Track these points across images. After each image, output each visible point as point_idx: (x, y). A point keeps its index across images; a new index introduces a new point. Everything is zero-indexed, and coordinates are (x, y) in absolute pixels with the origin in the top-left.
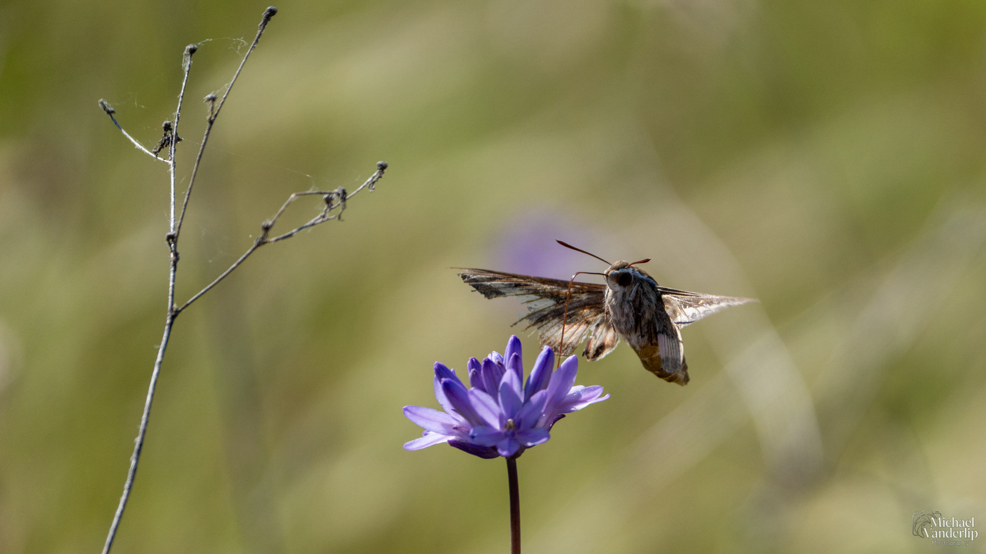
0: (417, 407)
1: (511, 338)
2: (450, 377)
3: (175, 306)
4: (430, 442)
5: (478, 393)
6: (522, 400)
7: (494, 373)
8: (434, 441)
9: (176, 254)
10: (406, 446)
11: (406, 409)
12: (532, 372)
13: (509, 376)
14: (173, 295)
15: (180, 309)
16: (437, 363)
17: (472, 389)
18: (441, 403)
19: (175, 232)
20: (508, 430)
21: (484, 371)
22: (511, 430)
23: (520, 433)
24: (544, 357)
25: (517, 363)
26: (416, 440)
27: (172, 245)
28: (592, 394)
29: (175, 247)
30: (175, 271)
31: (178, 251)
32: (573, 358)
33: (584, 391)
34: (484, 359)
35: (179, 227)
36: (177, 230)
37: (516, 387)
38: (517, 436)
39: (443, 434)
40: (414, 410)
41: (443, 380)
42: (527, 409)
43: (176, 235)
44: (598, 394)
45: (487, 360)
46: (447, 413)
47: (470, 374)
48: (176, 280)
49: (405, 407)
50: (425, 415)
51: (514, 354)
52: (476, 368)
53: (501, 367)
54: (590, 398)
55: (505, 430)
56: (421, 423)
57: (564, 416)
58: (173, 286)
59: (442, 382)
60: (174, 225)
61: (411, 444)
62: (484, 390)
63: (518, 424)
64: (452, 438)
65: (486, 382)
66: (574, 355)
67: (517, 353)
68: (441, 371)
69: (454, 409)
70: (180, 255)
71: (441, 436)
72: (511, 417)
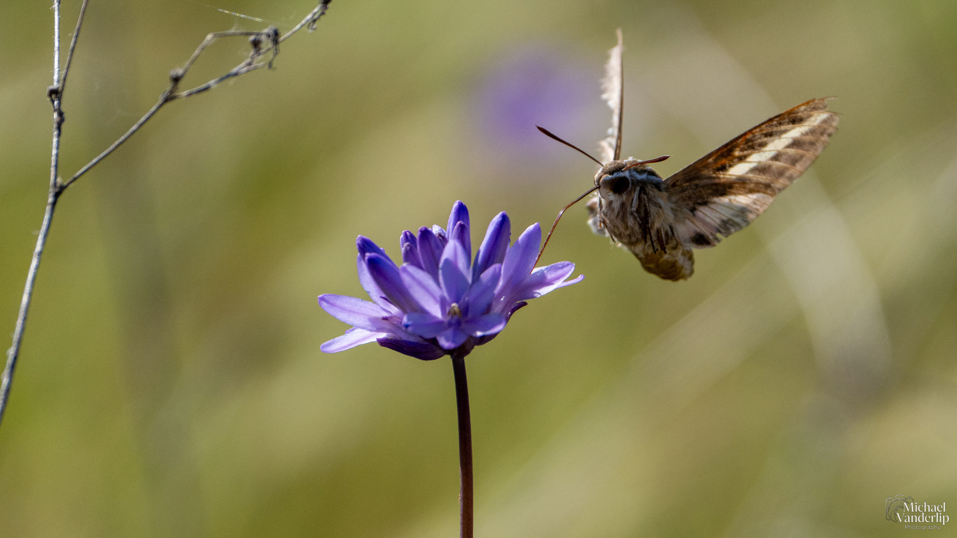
0: (337, 296)
1: (456, 205)
2: (375, 251)
3: (59, 180)
4: (353, 342)
5: (412, 269)
6: (470, 280)
7: (433, 245)
8: (359, 341)
9: (61, 114)
10: (323, 347)
11: (322, 299)
12: (481, 244)
13: (451, 249)
14: (56, 166)
15: (65, 184)
16: (361, 237)
17: (405, 265)
18: (367, 290)
19: (58, 86)
20: (452, 318)
21: (421, 246)
22: (456, 317)
23: (467, 322)
24: (497, 224)
25: (463, 233)
26: (336, 339)
27: (56, 103)
28: (560, 272)
29: (59, 104)
30: (59, 135)
31: (63, 109)
32: (535, 227)
33: (549, 270)
34: (420, 228)
35: (65, 79)
36: (61, 82)
37: (461, 264)
38: (463, 326)
39: (371, 331)
40: (332, 300)
41: (368, 255)
42: (476, 291)
43: (60, 89)
44: (567, 273)
45: (423, 229)
46: (375, 302)
47: (403, 249)
48: (61, 147)
49: (320, 296)
50: (346, 305)
51: (459, 223)
52: (411, 243)
53: (443, 240)
54: (558, 278)
55: (447, 319)
56: (342, 316)
57: (525, 304)
58: (57, 155)
59: (366, 258)
60: (59, 77)
61: (330, 345)
62: (419, 266)
63: (465, 310)
64: (383, 335)
65: (423, 257)
66: (536, 224)
67: (463, 221)
68: (366, 246)
69: (384, 296)
70: (66, 115)
71: (368, 333)
72: (457, 302)
